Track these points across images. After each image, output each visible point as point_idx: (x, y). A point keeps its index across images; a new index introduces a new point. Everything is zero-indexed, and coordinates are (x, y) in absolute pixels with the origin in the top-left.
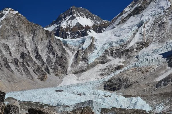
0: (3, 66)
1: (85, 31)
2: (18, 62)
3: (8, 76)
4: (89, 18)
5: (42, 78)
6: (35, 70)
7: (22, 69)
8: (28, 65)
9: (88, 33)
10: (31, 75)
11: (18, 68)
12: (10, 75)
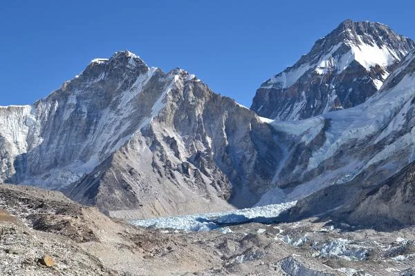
0: (164, 176)
1: (368, 80)
2: (189, 170)
3: (170, 193)
4: (384, 47)
5: (224, 195)
6: (216, 183)
7: (193, 181)
8: (206, 173)
9: (376, 84)
10: (207, 191)
11: (187, 179)
12: (173, 191)
